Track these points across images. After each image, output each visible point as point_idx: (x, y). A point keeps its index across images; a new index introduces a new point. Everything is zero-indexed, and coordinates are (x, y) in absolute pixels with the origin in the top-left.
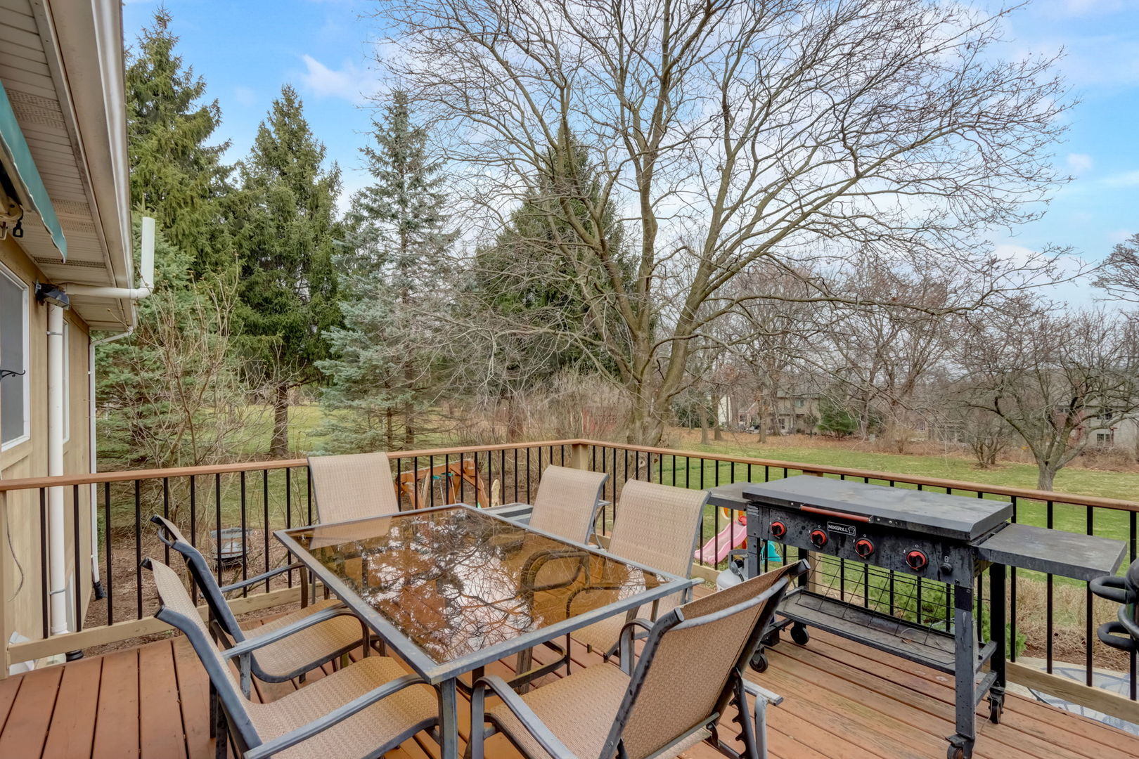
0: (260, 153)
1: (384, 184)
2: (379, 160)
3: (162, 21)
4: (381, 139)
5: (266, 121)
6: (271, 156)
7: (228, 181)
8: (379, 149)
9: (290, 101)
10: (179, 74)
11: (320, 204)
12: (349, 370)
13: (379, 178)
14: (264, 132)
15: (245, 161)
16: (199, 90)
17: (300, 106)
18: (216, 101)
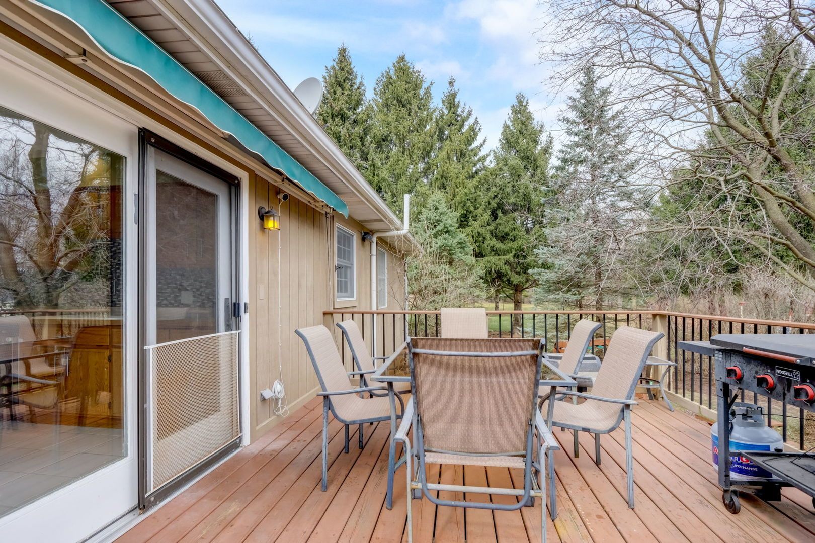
0: (504, 142)
1: (576, 139)
2: (573, 122)
3: (451, 83)
4: (574, 107)
5: (507, 120)
6: (509, 142)
7: (487, 163)
8: (572, 115)
9: (521, 102)
10: (460, 110)
11: (538, 165)
12: (550, 275)
13: (572, 137)
14: (506, 127)
15: (495, 149)
16: (470, 114)
17: (527, 103)
18: (477, 118)
